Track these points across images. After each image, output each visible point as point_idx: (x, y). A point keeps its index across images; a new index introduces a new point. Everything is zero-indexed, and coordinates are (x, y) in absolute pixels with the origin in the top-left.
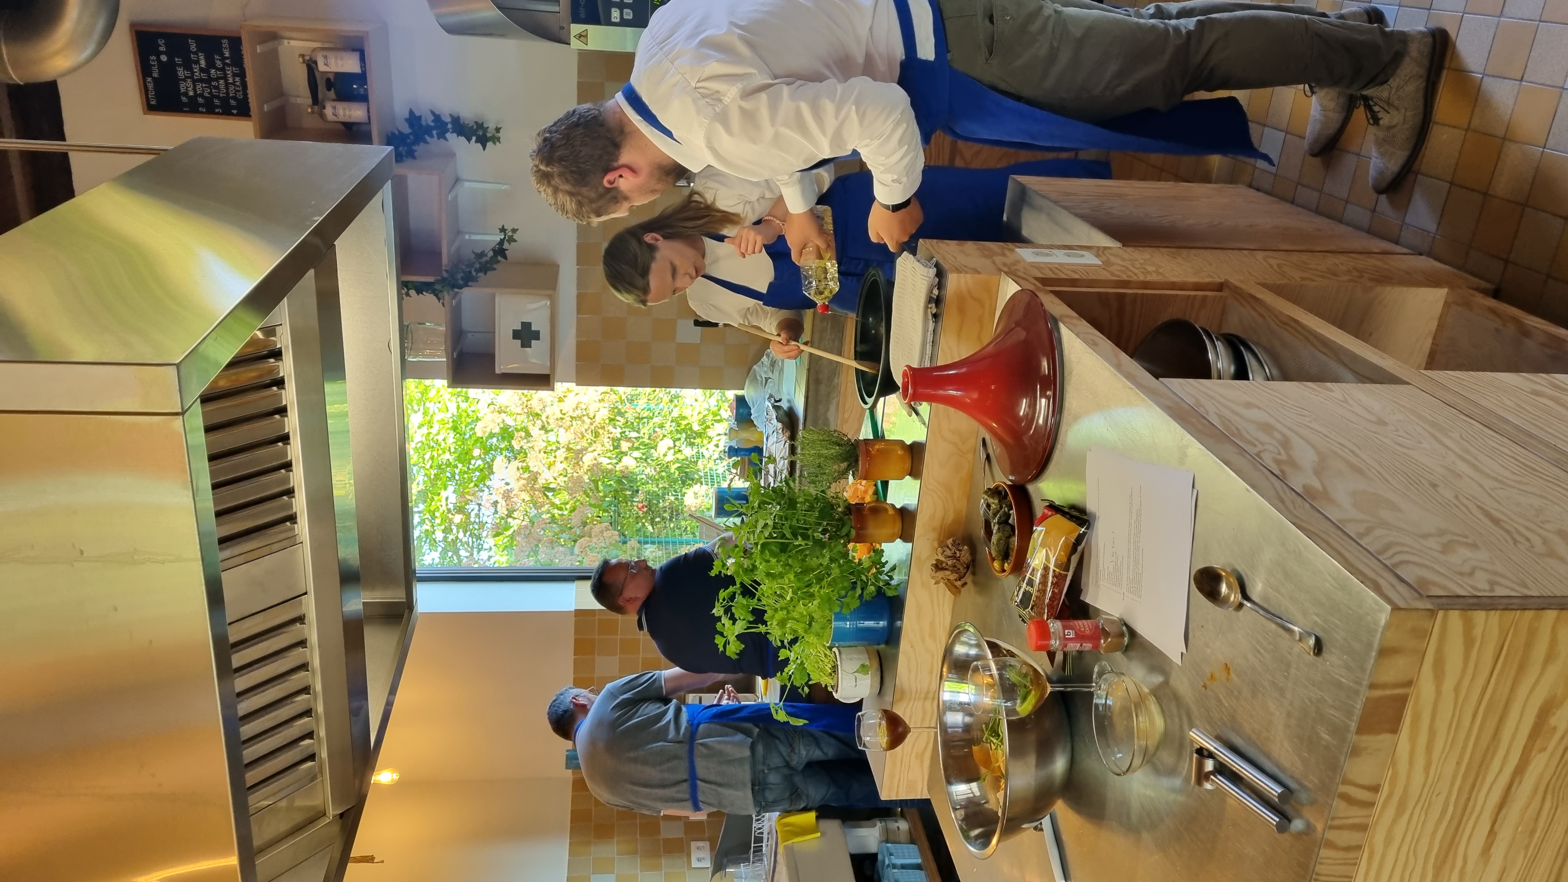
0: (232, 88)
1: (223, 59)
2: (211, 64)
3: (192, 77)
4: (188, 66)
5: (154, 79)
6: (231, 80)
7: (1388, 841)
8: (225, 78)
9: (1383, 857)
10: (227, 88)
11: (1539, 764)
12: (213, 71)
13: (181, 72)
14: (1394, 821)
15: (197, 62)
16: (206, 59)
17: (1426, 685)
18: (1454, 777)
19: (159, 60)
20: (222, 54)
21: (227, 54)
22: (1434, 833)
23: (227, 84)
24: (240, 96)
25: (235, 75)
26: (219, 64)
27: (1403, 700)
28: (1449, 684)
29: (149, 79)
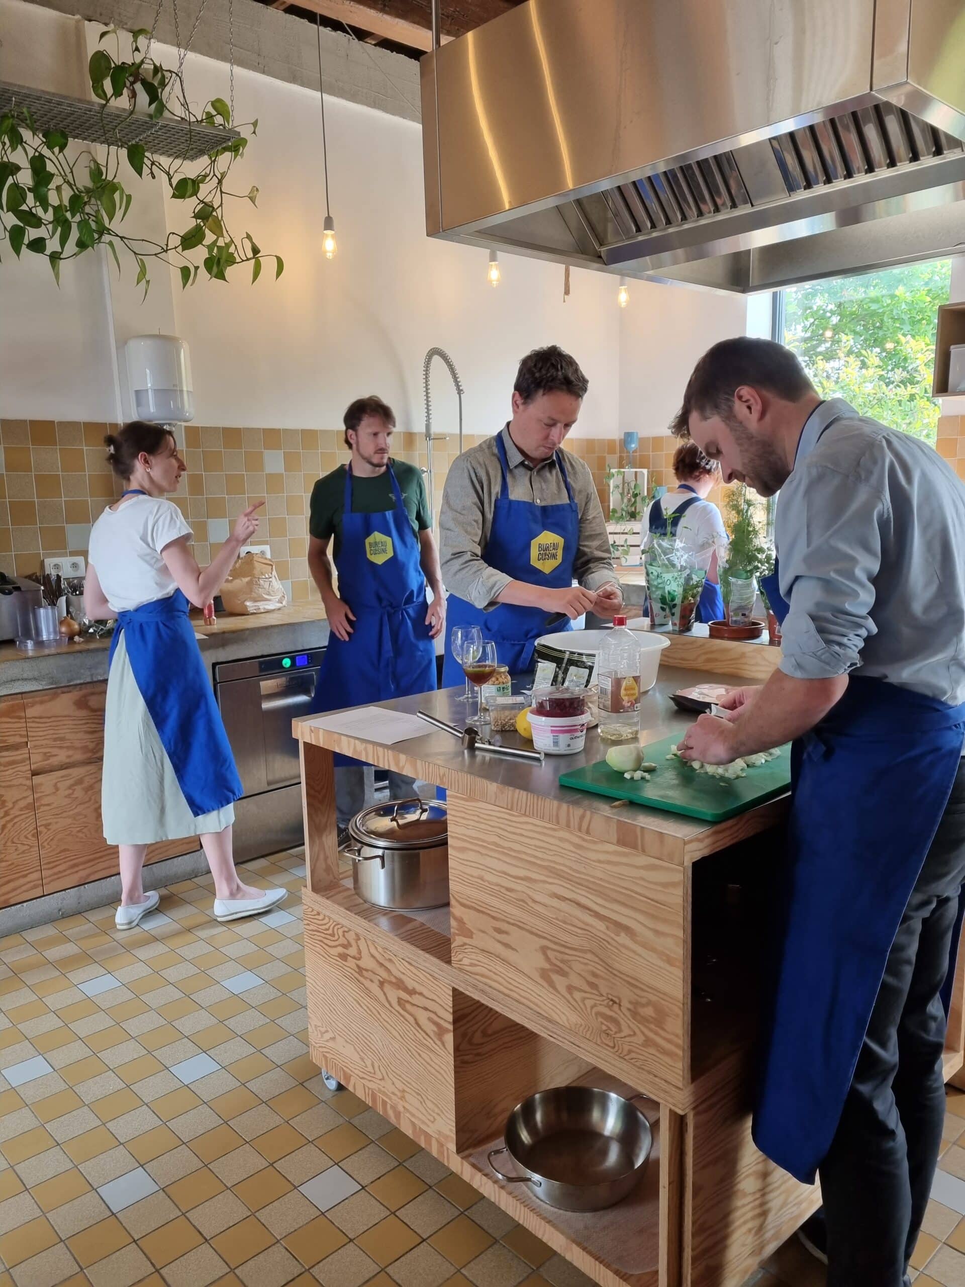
7: (561, 839)
9: (554, 836)
11: (600, 925)
14: (571, 843)
17: (642, 860)
18: (593, 877)
22: (565, 866)
28: (643, 873)
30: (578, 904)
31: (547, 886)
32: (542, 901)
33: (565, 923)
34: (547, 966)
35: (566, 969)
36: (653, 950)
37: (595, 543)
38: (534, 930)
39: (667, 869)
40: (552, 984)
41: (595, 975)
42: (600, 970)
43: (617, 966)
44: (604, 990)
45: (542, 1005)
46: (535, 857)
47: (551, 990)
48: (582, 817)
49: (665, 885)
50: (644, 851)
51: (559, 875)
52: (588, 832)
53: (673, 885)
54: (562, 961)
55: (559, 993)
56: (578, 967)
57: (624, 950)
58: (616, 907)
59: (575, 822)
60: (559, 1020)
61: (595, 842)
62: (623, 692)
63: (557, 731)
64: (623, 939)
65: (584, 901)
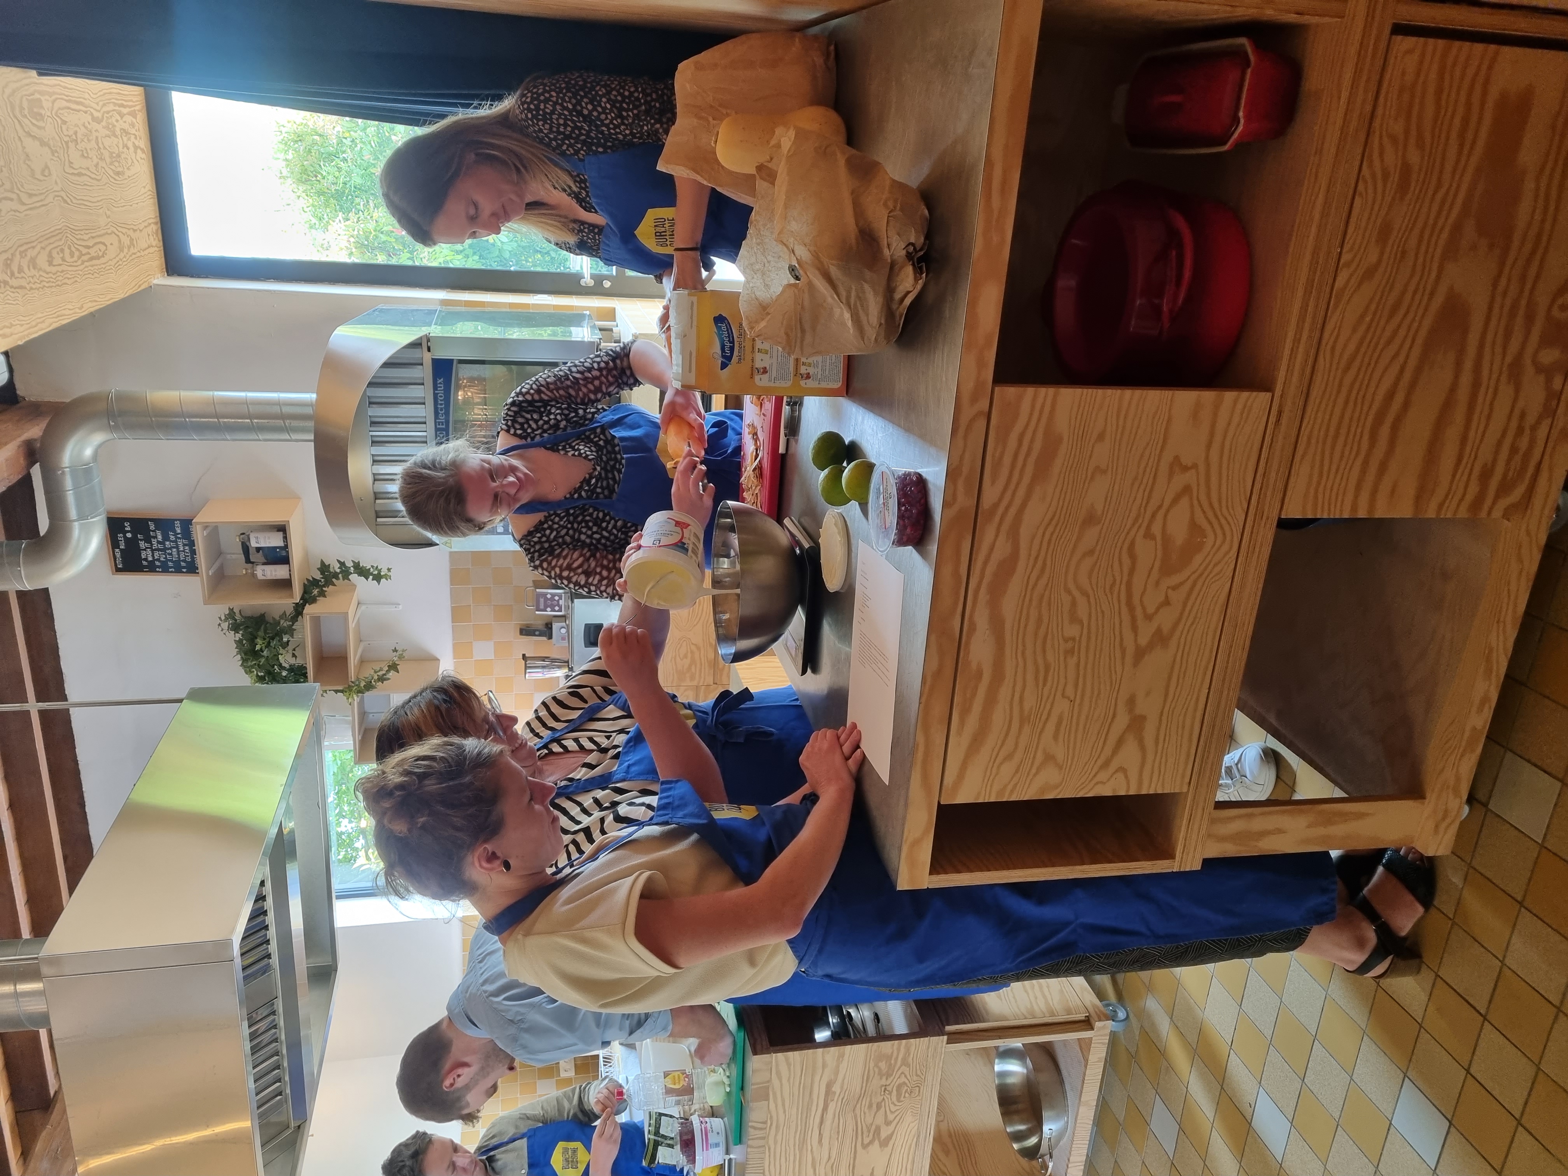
0: (182, 555)
1: (176, 534)
2: (166, 538)
3: (151, 548)
4: (148, 540)
5: (121, 550)
6: (181, 549)
7: (776, 1143)
8: (177, 547)
9: (775, 1149)
10: (179, 555)
11: (832, 1106)
12: (167, 543)
13: (142, 544)
14: (776, 1135)
15: (155, 537)
16: (162, 534)
17: (775, 1082)
18: (797, 1115)
19: (125, 537)
20: (174, 531)
21: (179, 531)
22: (795, 1137)
23: (178, 552)
24: (189, 559)
25: (184, 545)
26: (172, 538)
27: (768, 1088)
28: (784, 1081)
29: (117, 550)
30: (822, 1122)
31: (814, 1149)
32: (827, 1153)
33: (838, 1132)
34: (877, 1142)
35: (874, 1127)
36: (838, 1067)
37: (566, 1105)
38: (852, 1156)
39: (777, 1065)
40: (889, 1138)
41: (870, 1106)
42: (866, 1102)
43: (858, 1089)
44: (880, 1098)
45: (909, 1142)
46: (794, 1161)
47: (894, 1137)
48: (755, 1128)
49: (789, 1064)
50: (768, 1082)
51: (803, 1142)
52: (765, 1123)
53: (787, 1059)
54: (869, 1131)
55: (893, 1132)
56: (869, 1120)
57: (845, 1087)
58: (815, 1097)
59: (760, 1134)
60: (916, 1128)
61: (771, 1117)
62: (677, 1087)
63: (707, 1145)
64: (836, 1088)
65: (818, 1120)
